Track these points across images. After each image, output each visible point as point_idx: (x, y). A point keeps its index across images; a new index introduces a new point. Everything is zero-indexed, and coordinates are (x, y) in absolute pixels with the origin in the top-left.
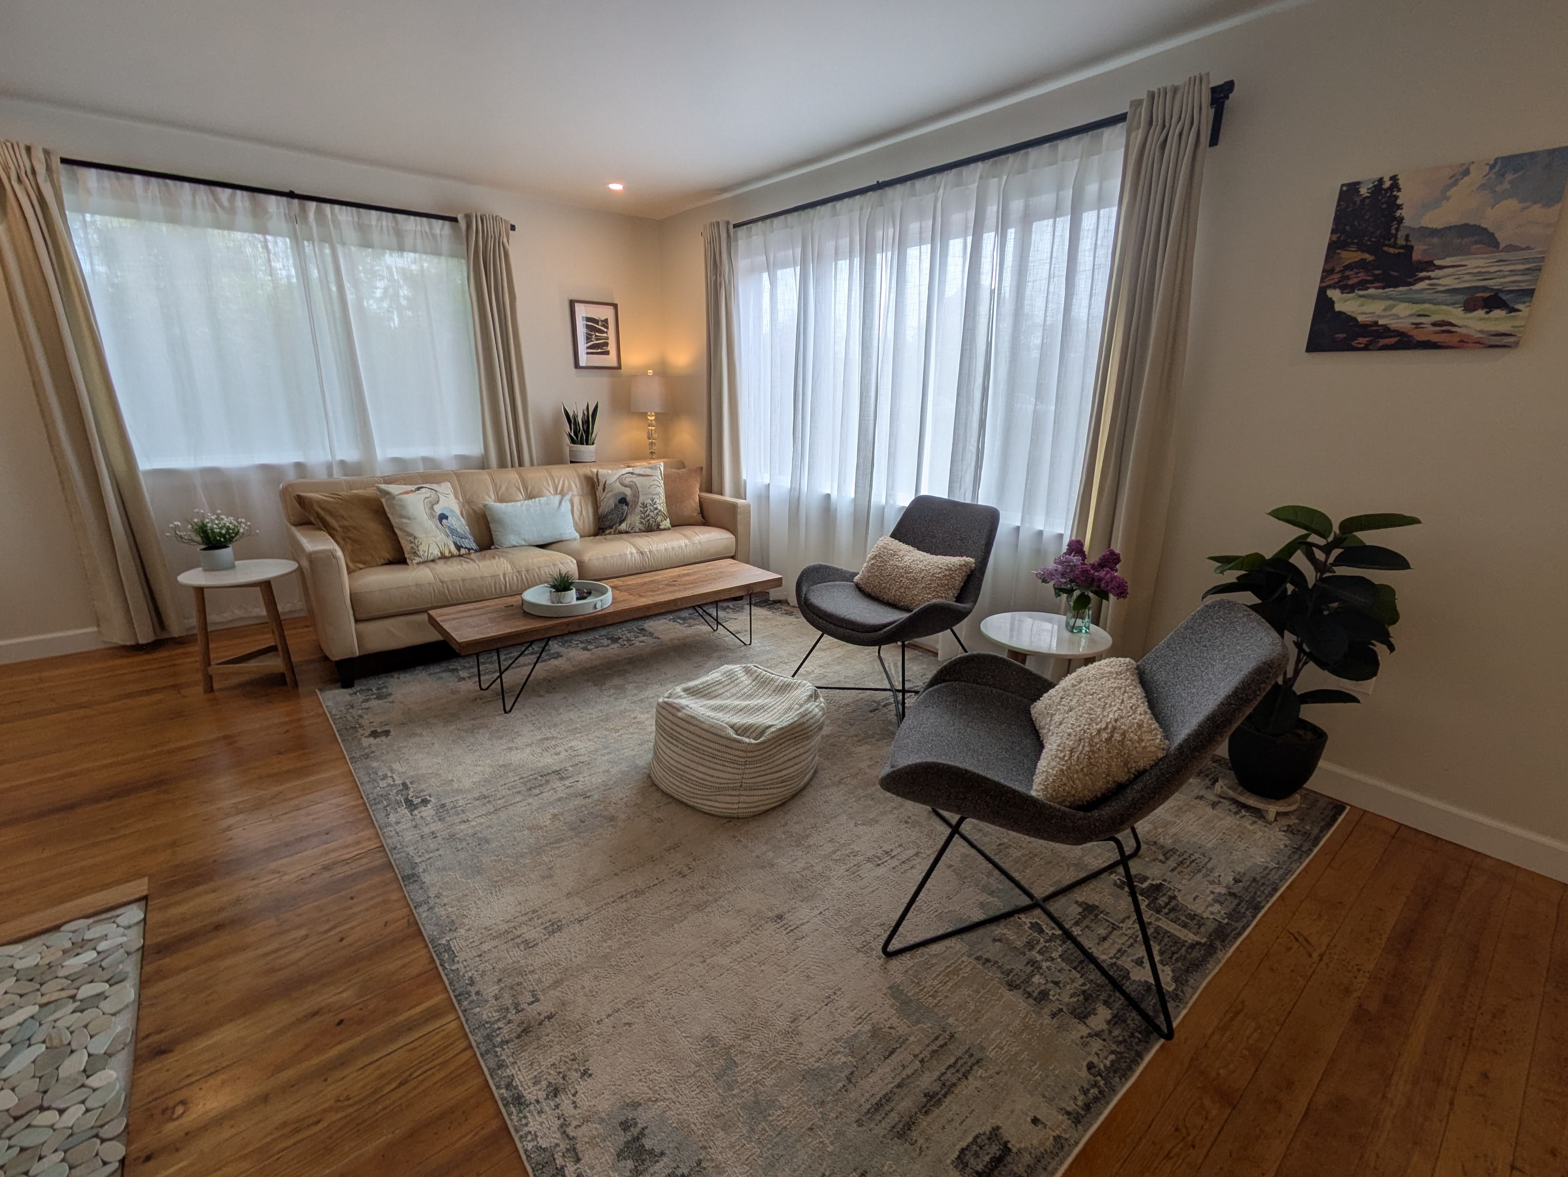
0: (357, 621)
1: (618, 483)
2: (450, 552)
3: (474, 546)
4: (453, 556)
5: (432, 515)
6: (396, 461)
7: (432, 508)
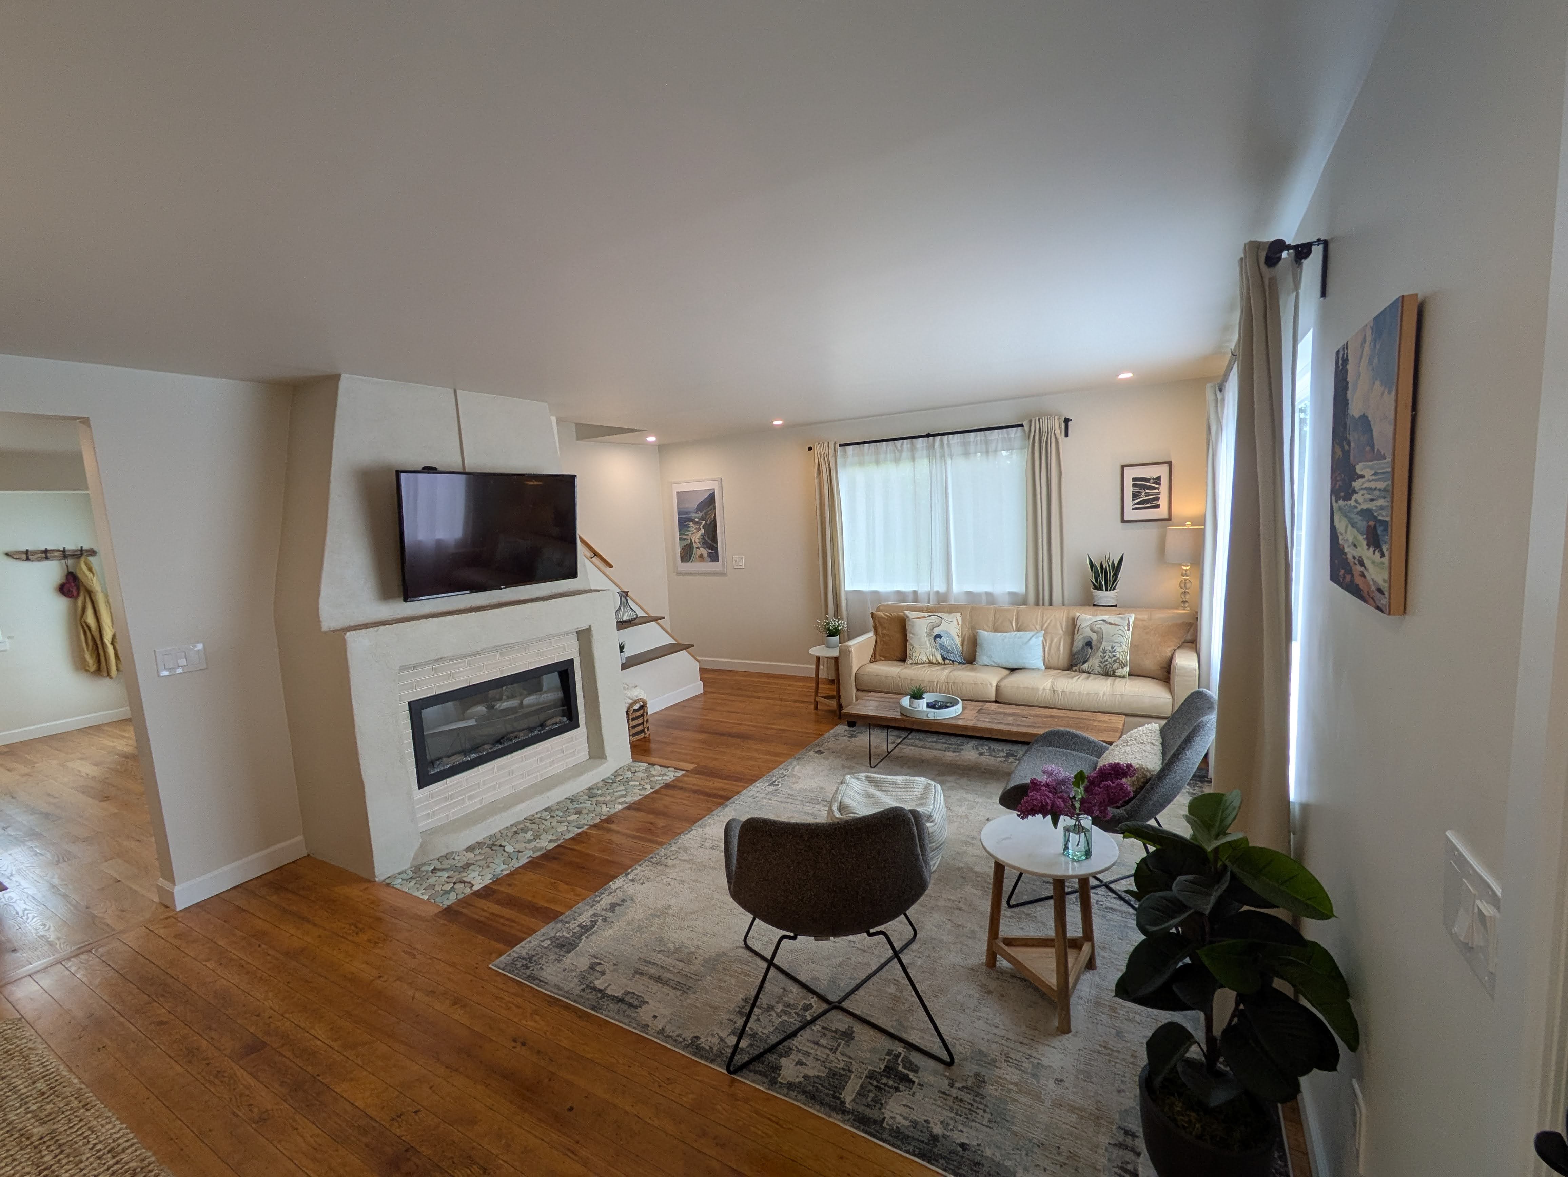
0: (858, 690)
1: (1088, 629)
2: (937, 660)
3: (959, 660)
4: (939, 664)
5: (929, 635)
6: (969, 593)
7: (932, 629)
